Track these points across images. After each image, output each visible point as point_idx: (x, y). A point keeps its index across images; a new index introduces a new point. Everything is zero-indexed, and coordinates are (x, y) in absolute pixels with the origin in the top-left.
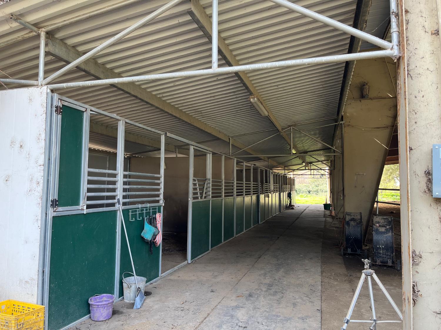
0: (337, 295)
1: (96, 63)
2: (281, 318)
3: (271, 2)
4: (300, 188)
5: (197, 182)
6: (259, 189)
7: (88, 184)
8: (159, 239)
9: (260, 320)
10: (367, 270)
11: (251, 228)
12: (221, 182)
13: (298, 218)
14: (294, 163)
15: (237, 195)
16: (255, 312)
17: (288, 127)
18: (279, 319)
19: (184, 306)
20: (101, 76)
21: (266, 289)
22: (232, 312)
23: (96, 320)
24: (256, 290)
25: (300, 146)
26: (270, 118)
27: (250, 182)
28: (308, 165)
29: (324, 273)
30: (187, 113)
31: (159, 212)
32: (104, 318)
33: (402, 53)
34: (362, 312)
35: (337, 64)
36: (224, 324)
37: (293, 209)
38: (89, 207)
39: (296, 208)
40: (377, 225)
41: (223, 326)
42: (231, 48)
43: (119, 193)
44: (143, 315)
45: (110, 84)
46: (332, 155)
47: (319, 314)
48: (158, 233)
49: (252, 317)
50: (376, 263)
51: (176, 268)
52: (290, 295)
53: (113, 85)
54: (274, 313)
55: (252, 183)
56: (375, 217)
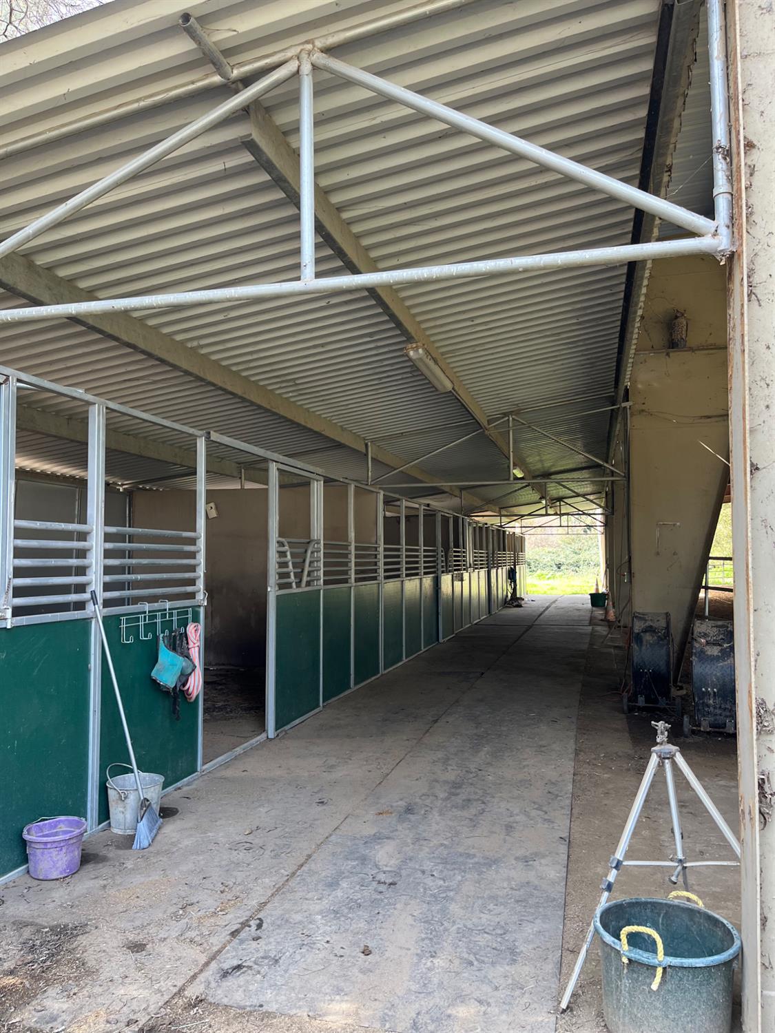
0: (606, 802)
1: (31, 266)
2: (476, 860)
3: (439, 122)
4: (537, 557)
5: (287, 548)
6: (439, 561)
7: (14, 557)
8: (196, 684)
9: (428, 865)
10: (662, 747)
11: (421, 652)
12: (346, 547)
13: (530, 627)
14: (523, 500)
15: (386, 578)
16: (417, 847)
17: (503, 418)
18: (472, 864)
19: (253, 840)
20: (45, 296)
21: (447, 794)
22: (364, 851)
23: (41, 878)
24: (423, 798)
25: (533, 460)
26: (459, 395)
27: (418, 546)
28: (553, 505)
29: (582, 753)
30: (262, 383)
31: (196, 619)
32: (61, 873)
33: (737, 243)
34: (663, 841)
35: (608, 267)
36: (344, 878)
37: (520, 606)
38: (17, 611)
39: (526, 605)
40: (703, 641)
41: (340, 883)
42: (356, 229)
43: (95, 578)
44: (154, 863)
45: (67, 316)
46: (608, 481)
47: (563, 849)
48: (193, 670)
49: (410, 859)
50: (699, 728)
51: (239, 750)
52: (500, 807)
53: (74, 320)
54: (461, 850)
55: (423, 548)
56: (698, 623)
